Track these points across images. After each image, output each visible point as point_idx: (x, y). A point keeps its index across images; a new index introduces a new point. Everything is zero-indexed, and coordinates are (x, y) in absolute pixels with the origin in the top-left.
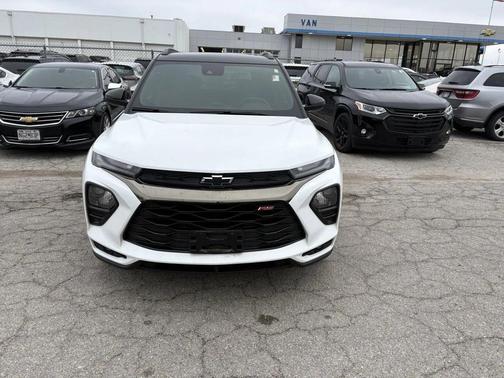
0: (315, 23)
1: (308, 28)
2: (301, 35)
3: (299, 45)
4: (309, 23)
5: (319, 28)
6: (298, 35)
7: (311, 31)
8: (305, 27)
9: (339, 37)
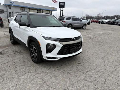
0: (14, 3)
1: (12, 4)
2: (10, 6)
3: (10, 9)
4: (12, 3)
5: (15, 4)
6: (9, 6)
7: (13, 5)
8: (11, 4)
9: (21, 7)
